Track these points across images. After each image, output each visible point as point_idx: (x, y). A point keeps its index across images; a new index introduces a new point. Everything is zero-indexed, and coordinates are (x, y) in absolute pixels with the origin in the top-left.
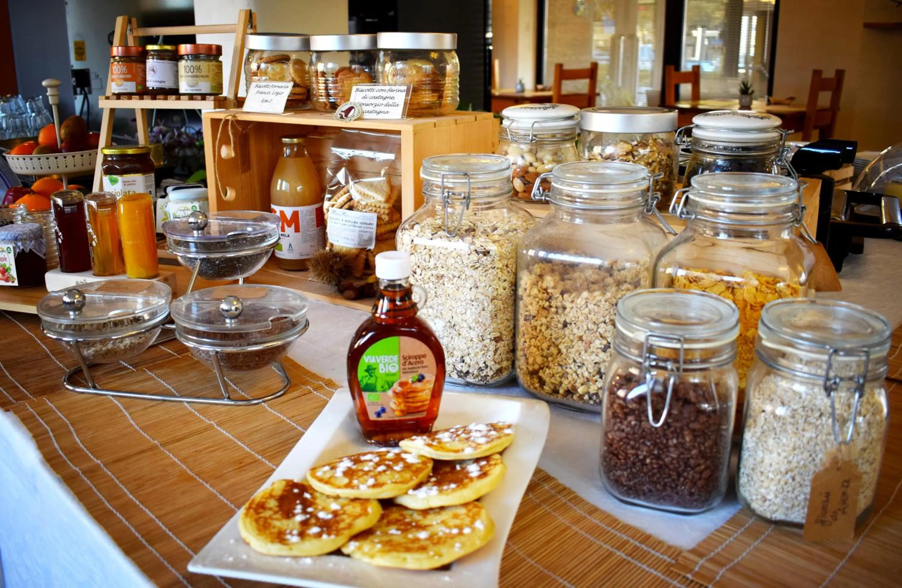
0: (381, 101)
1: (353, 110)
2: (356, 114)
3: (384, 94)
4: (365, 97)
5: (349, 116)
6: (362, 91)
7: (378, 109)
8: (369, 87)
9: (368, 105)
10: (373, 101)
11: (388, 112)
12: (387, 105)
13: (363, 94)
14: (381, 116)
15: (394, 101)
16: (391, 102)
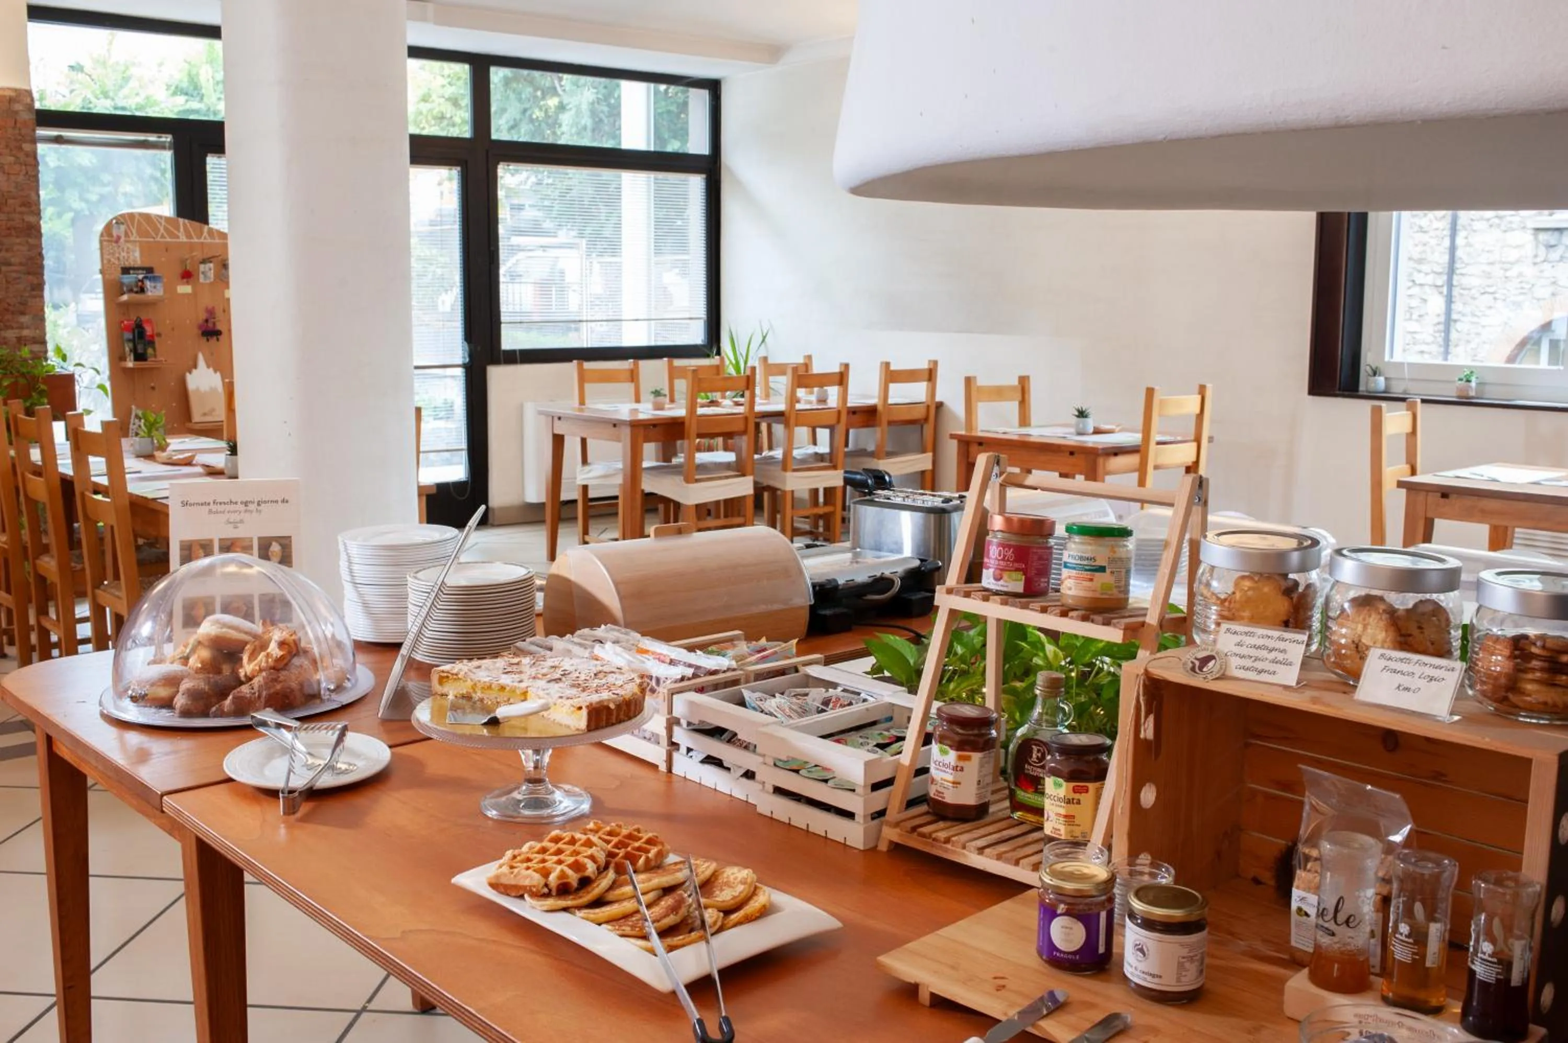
0: (1263, 653)
1: (1213, 662)
2: (1215, 670)
3: (1271, 644)
4: (1239, 644)
5: (1205, 669)
6: (1235, 633)
7: (1259, 665)
8: (1247, 629)
9: (1244, 657)
10: (1253, 652)
11: (1274, 673)
12: (1275, 661)
13: (1237, 638)
14: (1264, 677)
15: (1286, 657)
16: (1280, 657)
